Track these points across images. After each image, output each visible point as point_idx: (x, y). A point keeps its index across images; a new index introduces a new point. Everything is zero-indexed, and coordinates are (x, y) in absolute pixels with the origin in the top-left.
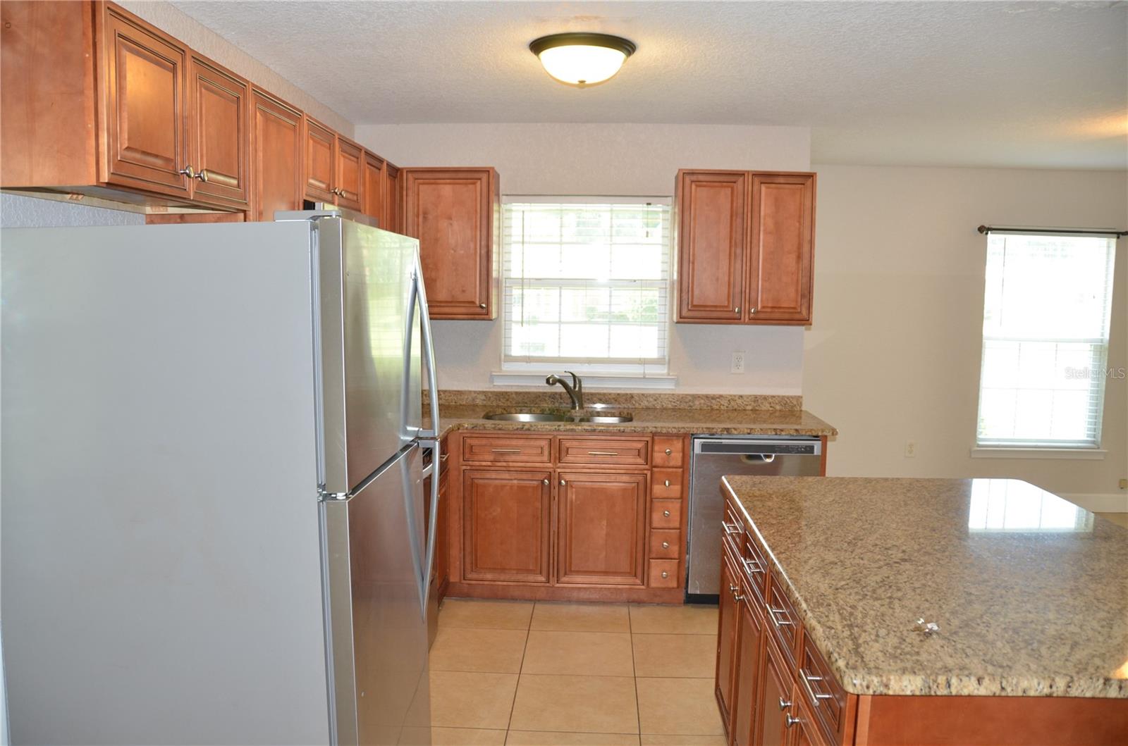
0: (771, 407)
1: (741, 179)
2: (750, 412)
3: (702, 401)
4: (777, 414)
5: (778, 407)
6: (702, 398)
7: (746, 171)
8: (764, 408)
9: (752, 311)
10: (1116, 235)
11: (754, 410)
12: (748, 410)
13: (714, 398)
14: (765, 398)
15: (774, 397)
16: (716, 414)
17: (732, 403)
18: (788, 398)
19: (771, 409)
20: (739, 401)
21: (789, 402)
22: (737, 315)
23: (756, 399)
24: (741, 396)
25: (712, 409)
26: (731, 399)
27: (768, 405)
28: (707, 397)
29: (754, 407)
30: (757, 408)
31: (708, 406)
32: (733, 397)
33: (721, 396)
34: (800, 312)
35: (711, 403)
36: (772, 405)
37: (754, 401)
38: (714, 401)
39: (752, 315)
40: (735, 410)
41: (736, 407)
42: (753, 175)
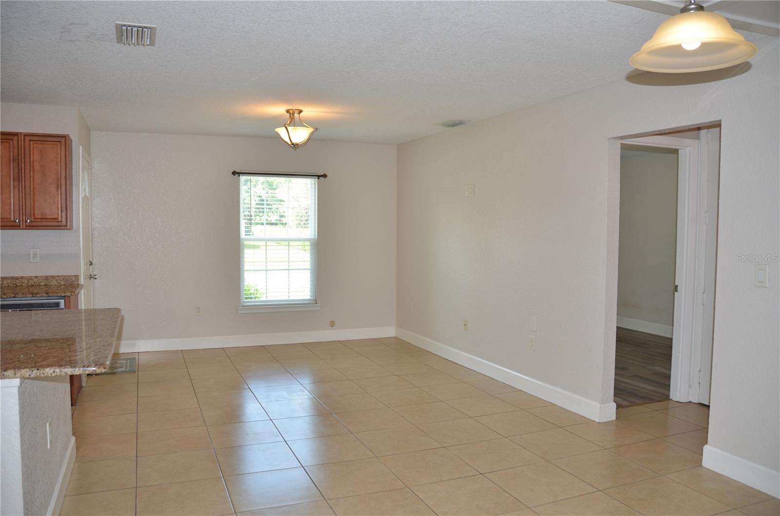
0: (58, 283)
1: (16, 137)
2: (44, 287)
3: (9, 281)
4: (62, 287)
5: (62, 283)
6: (9, 279)
7: (19, 133)
8: (54, 284)
9: (28, 221)
10: (317, 177)
11: (46, 285)
12: (42, 285)
13: (17, 278)
14: (53, 277)
15: (59, 276)
16: (20, 289)
17: (30, 281)
18: (69, 276)
19: (58, 284)
20: (35, 280)
21: (69, 279)
22: (18, 224)
23: (47, 278)
24: (37, 277)
25: (17, 286)
26: (30, 278)
27: (56, 282)
28: (12, 278)
29: (46, 283)
30: (48, 284)
31: (14, 284)
32: (31, 278)
33: (22, 277)
34: (61, 221)
35: (16, 282)
36: (58, 281)
37: (46, 279)
38: (17, 281)
39: (27, 224)
40: (33, 285)
41: (33, 283)
42: (24, 135)
